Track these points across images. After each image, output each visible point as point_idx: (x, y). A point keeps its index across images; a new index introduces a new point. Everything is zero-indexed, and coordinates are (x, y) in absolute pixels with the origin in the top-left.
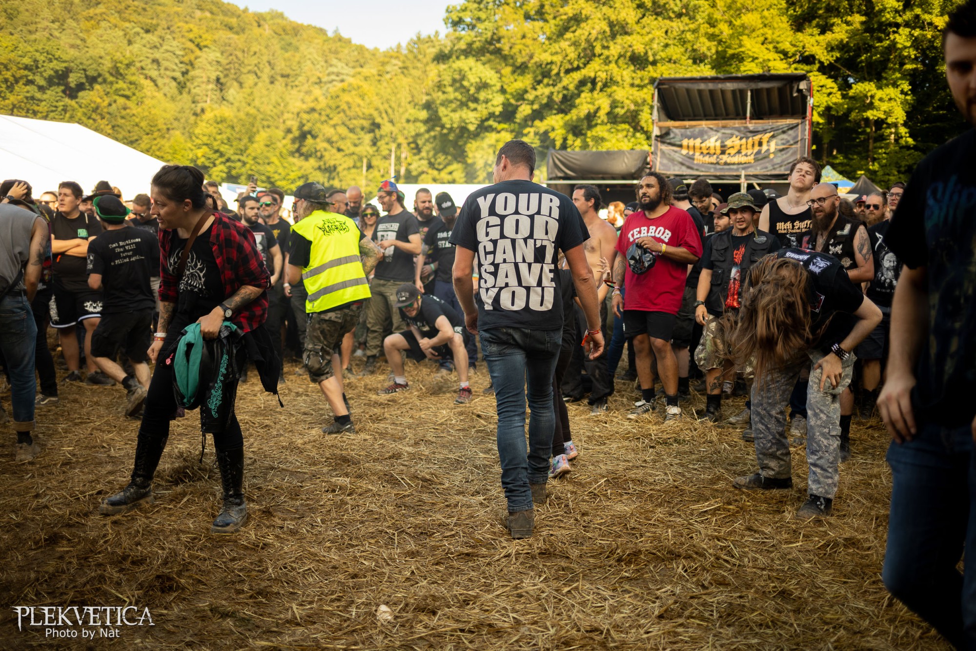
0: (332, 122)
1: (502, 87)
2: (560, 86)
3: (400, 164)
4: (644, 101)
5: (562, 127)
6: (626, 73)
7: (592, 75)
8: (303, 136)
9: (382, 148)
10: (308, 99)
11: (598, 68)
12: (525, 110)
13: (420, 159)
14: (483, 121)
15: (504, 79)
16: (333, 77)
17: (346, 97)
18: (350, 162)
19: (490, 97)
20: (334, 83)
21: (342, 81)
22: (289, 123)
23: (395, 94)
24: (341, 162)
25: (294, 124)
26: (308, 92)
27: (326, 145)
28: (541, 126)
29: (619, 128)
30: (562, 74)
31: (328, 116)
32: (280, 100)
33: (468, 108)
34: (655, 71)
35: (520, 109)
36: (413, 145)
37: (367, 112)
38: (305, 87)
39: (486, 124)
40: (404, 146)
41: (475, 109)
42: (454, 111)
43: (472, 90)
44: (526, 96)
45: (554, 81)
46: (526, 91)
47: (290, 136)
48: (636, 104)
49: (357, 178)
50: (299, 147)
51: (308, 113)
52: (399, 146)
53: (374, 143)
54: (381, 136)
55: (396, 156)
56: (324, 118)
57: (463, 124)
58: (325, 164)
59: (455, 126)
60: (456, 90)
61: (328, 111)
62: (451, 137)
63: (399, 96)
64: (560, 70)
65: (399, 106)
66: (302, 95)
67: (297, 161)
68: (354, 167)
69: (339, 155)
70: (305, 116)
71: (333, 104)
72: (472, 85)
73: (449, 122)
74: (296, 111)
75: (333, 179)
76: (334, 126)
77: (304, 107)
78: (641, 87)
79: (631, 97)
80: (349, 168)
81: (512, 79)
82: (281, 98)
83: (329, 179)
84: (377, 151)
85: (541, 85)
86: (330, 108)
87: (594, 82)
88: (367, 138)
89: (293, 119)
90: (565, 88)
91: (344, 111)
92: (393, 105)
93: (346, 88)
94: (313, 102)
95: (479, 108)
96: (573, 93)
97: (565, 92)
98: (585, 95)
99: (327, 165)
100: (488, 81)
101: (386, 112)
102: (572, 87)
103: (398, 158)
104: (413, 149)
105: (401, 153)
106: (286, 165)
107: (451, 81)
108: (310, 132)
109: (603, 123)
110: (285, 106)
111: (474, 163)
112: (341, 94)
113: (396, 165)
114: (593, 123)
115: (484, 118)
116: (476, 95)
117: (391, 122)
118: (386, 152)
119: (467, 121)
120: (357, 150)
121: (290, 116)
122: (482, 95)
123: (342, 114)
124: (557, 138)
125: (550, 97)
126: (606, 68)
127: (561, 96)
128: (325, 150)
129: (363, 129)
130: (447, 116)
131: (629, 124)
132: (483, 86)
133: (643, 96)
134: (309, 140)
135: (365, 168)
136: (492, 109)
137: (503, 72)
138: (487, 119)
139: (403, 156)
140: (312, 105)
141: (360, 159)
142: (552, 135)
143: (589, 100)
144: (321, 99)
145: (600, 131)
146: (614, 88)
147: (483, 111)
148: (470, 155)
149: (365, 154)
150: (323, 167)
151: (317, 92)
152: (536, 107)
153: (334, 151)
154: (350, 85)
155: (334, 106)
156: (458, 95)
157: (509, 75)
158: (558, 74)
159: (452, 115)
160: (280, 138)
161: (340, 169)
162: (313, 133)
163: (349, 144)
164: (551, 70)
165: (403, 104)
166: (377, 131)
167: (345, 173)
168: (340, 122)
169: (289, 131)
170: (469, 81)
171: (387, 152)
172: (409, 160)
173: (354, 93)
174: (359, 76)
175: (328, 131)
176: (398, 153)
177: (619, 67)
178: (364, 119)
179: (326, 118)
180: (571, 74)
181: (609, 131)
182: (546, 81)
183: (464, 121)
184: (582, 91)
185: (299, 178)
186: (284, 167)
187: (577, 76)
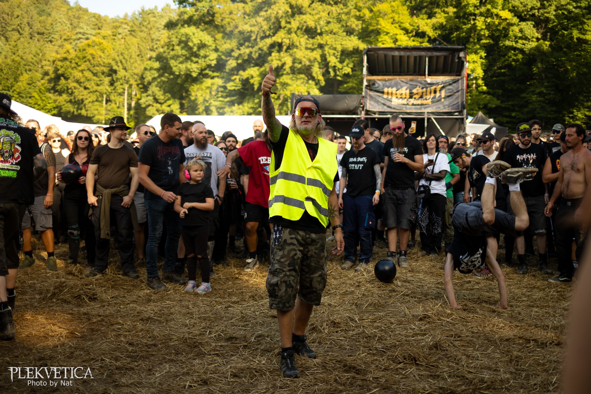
0: (80, 68)
1: (216, 47)
2: (256, 48)
3: (131, 98)
4: (315, 59)
5: (258, 76)
6: (303, 40)
7: (280, 41)
8: (58, 78)
9: (118, 88)
10: (62, 51)
11: (283, 36)
12: (232, 63)
13: (147, 96)
14: (202, 70)
15: (217, 42)
16: (80, 36)
17: (91, 51)
18: (93, 97)
19: (208, 54)
20: (81, 40)
21: (87, 39)
22: (46, 68)
23: (128, 50)
24: (87, 97)
25: (50, 69)
26: (61, 46)
27: (75, 84)
28: (244, 74)
29: (298, 77)
30: (258, 40)
31: (77, 64)
32: (39, 51)
33: (192, 61)
34: (322, 39)
35: (229, 62)
36: (141, 86)
37: (106, 61)
38: (59, 42)
39: (204, 72)
40: (134, 86)
41: (197, 62)
42: (181, 63)
43: (195, 49)
44: (233, 54)
45: (252, 44)
46: (232, 51)
47: (48, 77)
48: (310, 61)
49: (99, 109)
50: (54, 86)
51: (61, 61)
52: (131, 86)
53: (112, 83)
54: (117, 79)
55: (128, 94)
56: (73, 65)
57: (188, 72)
58: (75, 98)
59: (182, 73)
60: (182, 48)
61: (77, 60)
62: (179, 81)
63: (130, 51)
64: (257, 37)
65: (131, 57)
66: (56, 47)
67: (52, 96)
68: (97, 101)
69: (85, 92)
70: (60, 63)
71: (80, 55)
72: (195, 45)
73: (178, 71)
74: (51, 59)
75: (81, 109)
76: (82, 71)
77: (59, 56)
78: (313, 50)
79: (306, 57)
80: (93, 102)
81: (223, 42)
82: (40, 49)
83: (78, 109)
84: (114, 89)
85: (244, 47)
86: (79, 58)
87: (280, 45)
88: (107, 80)
89: (50, 65)
90: (260, 49)
91: (89, 60)
92: (126, 57)
93: (90, 44)
94: (65, 53)
95: (200, 61)
96: (266, 53)
97: (260, 52)
98: (275, 54)
99: (76, 99)
100: (207, 43)
101: (121, 62)
102: (265, 49)
103: (130, 95)
104: (141, 88)
105: (132, 91)
106: (44, 98)
107: (178, 42)
108: (63, 75)
109: (288, 74)
110: (43, 55)
111: (196, 99)
112: (87, 48)
113: (128, 100)
114: (280, 73)
115: (203, 68)
116: (197, 52)
117: (125, 69)
118: (120, 91)
119: (191, 70)
120: (99, 88)
121: (47, 63)
122: (202, 53)
123: (88, 63)
124: (255, 83)
125: (250, 55)
126: (289, 36)
127: (257, 54)
128: (75, 88)
129: (103, 73)
130: (176, 66)
131: (305, 74)
132: (202, 46)
133: (315, 56)
134: (63, 81)
135: (104, 102)
136: (209, 63)
137: (217, 37)
138: (205, 69)
139: (134, 93)
140: (65, 55)
141: (101, 95)
142: (252, 81)
143: (277, 58)
144: (71, 51)
145: (285, 79)
146: (295, 50)
147: (202, 63)
148: (193, 94)
149: (105, 91)
150: (73, 100)
151: (68, 46)
152: (240, 61)
153: (82, 89)
154: (94, 42)
155: (81, 57)
156: (184, 52)
157: (221, 39)
158: (256, 39)
159: (180, 65)
160: (39, 79)
161: (86, 102)
162: (66, 75)
163: (93, 84)
164: (250, 37)
165: (133, 56)
166: (114, 75)
167: (90, 104)
168: (86, 69)
169: (46, 74)
170: (192, 42)
171: (122, 90)
172: (138, 96)
173: (96, 47)
174: (98, 36)
175: (77, 74)
176: (130, 91)
177: (298, 36)
178: (104, 66)
179: (76, 65)
180: (265, 40)
181: (291, 79)
182: (247, 44)
183: (189, 70)
184: (273, 52)
185: (54, 108)
186: (43, 100)
187: (269, 41)
